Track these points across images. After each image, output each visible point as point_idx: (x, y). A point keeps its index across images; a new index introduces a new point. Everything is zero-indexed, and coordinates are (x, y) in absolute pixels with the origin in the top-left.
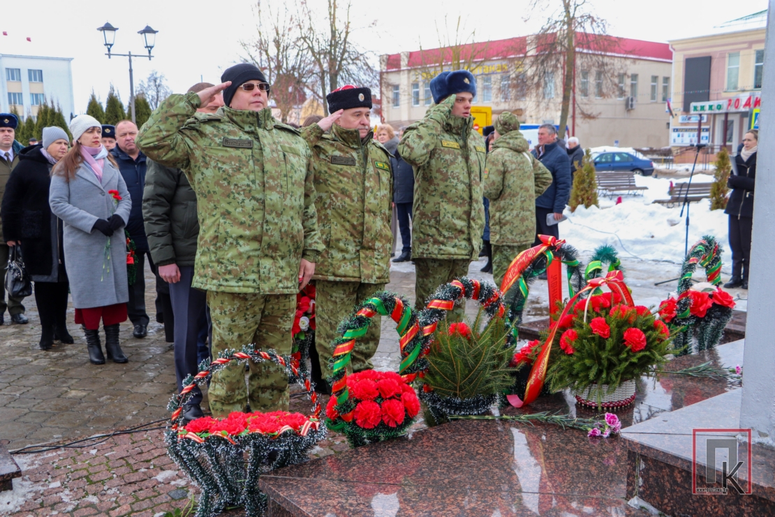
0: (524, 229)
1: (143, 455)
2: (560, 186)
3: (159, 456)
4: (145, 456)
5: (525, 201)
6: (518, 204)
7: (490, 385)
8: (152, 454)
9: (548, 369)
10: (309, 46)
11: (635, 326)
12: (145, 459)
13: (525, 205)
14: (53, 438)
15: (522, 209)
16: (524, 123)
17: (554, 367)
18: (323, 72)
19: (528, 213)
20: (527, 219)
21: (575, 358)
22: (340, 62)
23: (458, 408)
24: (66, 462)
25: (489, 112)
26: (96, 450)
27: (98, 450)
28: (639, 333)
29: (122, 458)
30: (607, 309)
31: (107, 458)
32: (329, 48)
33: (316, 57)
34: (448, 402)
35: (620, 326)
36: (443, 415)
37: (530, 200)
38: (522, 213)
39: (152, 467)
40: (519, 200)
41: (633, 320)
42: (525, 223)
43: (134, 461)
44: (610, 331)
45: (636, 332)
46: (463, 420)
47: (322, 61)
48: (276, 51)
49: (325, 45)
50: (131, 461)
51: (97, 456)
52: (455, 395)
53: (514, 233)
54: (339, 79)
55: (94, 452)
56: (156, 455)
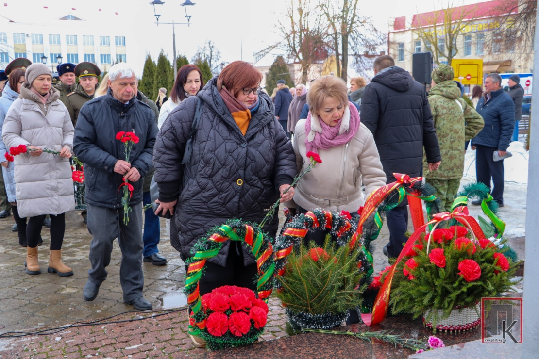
0: (452, 165)
1: (94, 343)
2: (504, 128)
3: (106, 345)
4: (96, 345)
5: (454, 141)
6: (448, 144)
7: (336, 304)
8: (102, 343)
9: (390, 293)
10: (325, 13)
11: (473, 258)
12: (95, 347)
13: (454, 145)
14: (38, 325)
15: (451, 148)
16: (513, 72)
17: (397, 291)
18: (336, 33)
19: (456, 152)
20: (456, 158)
21: (412, 284)
22: (351, 24)
23: (308, 322)
24: (34, 346)
25: (481, 64)
26: (60, 337)
27: (62, 338)
28: (473, 265)
29: (77, 345)
30: (448, 242)
31: (66, 344)
32: (341, 13)
33: (331, 21)
34: (300, 316)
35: (456, 258)
36: (299, 328)
37: (459, 141)
38: (450, 152)
39: (97, 354)
40: (449, 140)
41: (471, 252)
42: (454, 161)
43: (85, 348)
44: (445, 262)
45: (470, 263)
46: (312, 333)
47: (335, 24)
48: (299, 16)
49: (338, 12)
50: (83, 348)
51: (59, 342)
52: (307, 311)
53: (443, 169)
54: (349, 39)
55: (58, 339)
56: (104, 344)
